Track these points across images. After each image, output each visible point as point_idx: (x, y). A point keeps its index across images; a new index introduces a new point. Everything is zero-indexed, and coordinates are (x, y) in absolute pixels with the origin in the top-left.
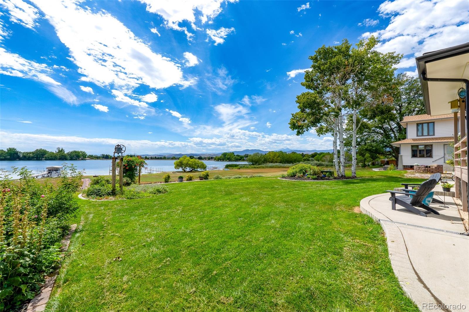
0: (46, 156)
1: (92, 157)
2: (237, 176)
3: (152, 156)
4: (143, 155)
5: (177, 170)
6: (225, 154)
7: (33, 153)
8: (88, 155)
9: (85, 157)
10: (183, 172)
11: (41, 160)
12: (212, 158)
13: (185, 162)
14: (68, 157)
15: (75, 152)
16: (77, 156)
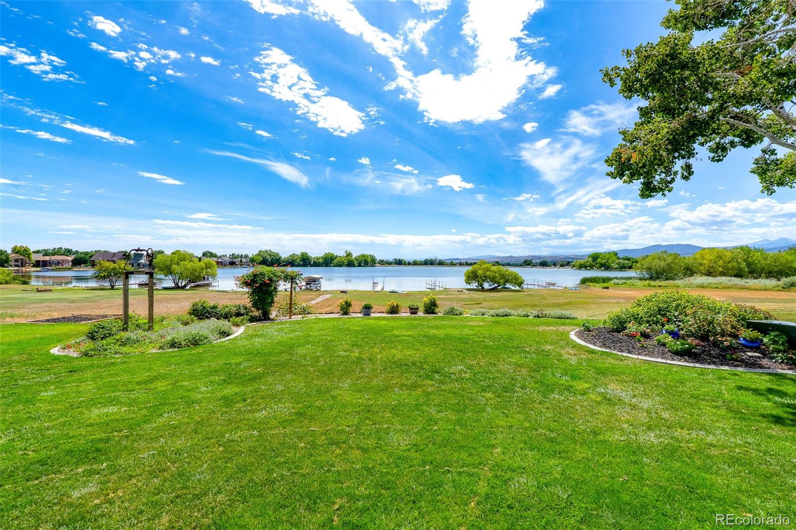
0: (335, 261)
1: (382, 263)
2: (500, 311)
3: (462, 261)
4: (448, 259)
5: (468, 287)
6: (595, 257)
7: (322, 258)
8: (378, 260)
9: (375, 263)
10: (479, 290)
11: (330, 266)
12: (568, 264)
13: (480, 272)
14: (356, 263)
15: (363, 256)
16: (366, 262)
